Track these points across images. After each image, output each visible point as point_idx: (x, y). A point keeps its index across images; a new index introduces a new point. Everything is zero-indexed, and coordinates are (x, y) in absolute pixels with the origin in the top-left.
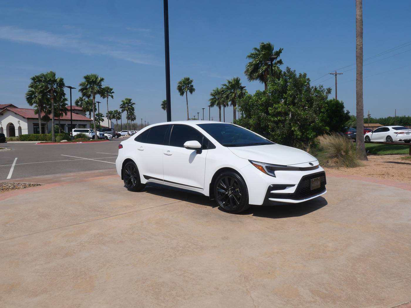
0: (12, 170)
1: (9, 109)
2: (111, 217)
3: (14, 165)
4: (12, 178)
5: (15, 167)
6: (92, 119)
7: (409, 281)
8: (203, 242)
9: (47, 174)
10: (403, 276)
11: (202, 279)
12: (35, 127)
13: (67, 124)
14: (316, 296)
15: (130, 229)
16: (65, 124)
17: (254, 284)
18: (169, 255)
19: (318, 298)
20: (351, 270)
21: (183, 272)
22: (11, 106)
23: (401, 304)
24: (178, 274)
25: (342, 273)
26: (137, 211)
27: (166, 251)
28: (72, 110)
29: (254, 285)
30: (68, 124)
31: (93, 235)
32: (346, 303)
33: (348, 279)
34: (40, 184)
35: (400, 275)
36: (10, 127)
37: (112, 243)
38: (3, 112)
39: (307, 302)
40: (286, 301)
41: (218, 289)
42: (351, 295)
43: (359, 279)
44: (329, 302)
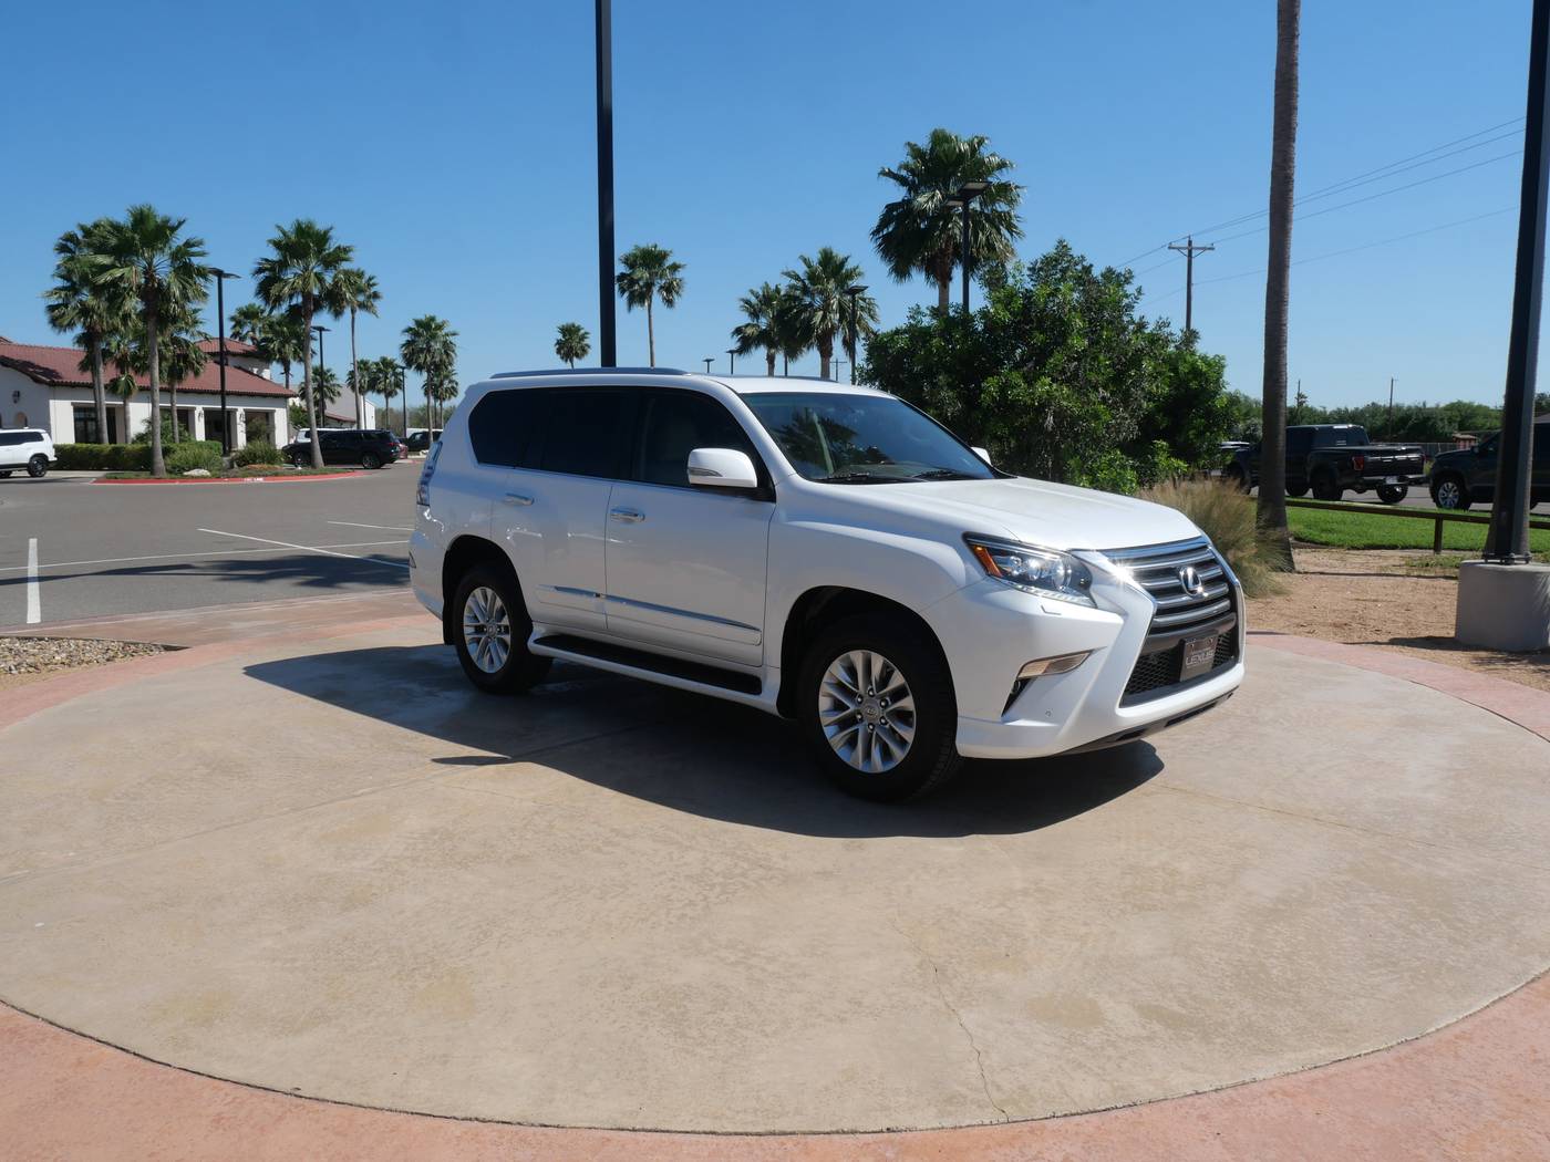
0: (33, 587)
3: (33, 567)
7: (1421, 977)
8: (785, 858)
10: (1402, 963)
11: (805, 976)
13: (197, 410)
14: (1154, 1022)
16: (193, 409)
17: (966, 988)
18: (686, 902)
19: (1157, 1027)
20: (1252, 946)
21: (741, 955)
23: (1394, 1043)
24: (728, 961)
25: (1224, 955)
27: (674, 887)
29: (966, 992)
31: (416, 836)
32: (1241, 1040)
33: (1243, 972)
35: (1394, 960)
37: (487, 862)
39: (1127, 1039)
40: (1067, 1036)
41: (860, 1004)
42: (1253, 1018)
43: (1274, 971)
44: (1191, 1039)
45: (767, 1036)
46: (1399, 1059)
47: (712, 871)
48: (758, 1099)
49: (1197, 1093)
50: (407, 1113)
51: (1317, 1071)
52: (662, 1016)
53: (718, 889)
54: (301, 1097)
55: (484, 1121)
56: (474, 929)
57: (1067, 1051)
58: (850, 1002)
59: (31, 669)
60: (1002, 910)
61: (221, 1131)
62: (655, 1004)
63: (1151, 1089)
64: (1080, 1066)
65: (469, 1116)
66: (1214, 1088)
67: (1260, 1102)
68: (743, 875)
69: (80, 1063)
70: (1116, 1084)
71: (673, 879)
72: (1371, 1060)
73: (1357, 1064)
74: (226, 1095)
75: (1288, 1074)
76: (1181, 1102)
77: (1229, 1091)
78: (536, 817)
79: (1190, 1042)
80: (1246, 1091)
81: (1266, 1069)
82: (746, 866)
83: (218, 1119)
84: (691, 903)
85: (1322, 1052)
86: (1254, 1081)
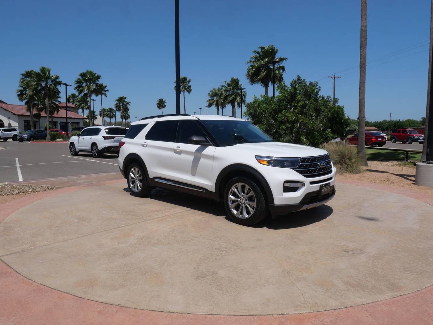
0: (19, 171)
2: (148, 220)
3: (18, 165)
5: (21, 167)
7: (419, 274)
8: (241, 243)
9: (58, 177)
10: (413, 270)
11: (252, 274)
13: (59, 122)
18: (216, 255)
19: (349, 287)
20: (372, 266)
21: (234, 269)
23: (414, 291)
24: (230, 271)
25: (365, 269)
29: (297, 278)
31: (139, 238)
32: (373, 290)
33: (371, 273)
35: (411, 269)
37: (160, 245)
39: (342, 290)
40: (326, 289)
41: (268, 281)
42: (375, 285)
43: (379, 273)
44: (359, 290)
45: (245, 290)
46: (416, 295)
47: (222, 247)
48: (245, 306)
49: (363, 304)
50: (151, 310)
51: (395, 298)
52: (215, 285)
53: (224, 252)
54: (121, 306)
55: (172, 312)
56: (160, 262)
57: (326, 293)
58: (265, 281)
59: (23, 193)
60: (302, 257)
61: (101, 315)
62: (213, 282)
63: (351, 303)
65: (168, 311)
66: (368, 303)
67: (381, 307)
68: (230, 248)
69: (59, 297)
70: (341, 302)
71: (211, 249)
73: (405, 297)
74: (101, 306)
75: (387, 299)
76: (359, 306)
77: (372, 304)
78: (171, 233)
80: (376, 304)
81: (381, 298)
82: (231, 246)
83: (100, 312)
84: (218, 255)
85: (395, 293)
86: (378, 301)
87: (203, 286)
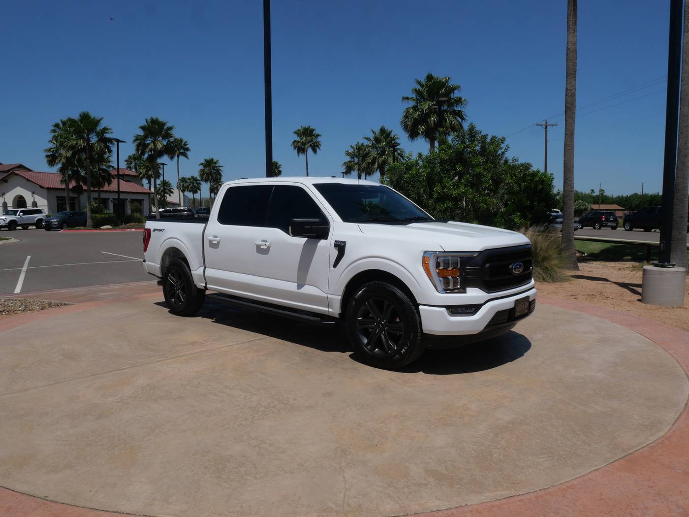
0: (22, 277)
1: (17, 172)
2: (169, 359)
3: (25, 268)
4: (22, 291)
5: (28, 271)
6: (153, 190)
8: (295, 400)
9: (77, 286)
11: (283, 452)
12: (59, 202)
13: (111, 199)
14: (431, 477)
15: (195, 378)
16: (109, 199)
17: (352, 460)
18: (245, 418)
19: (431, 480)
21: (259, 442)
22: (21, 167)
24: (252, 445)
26: (208, 350)
27: (242, 412)
28: (121, 176)
30: (113, 199)
31: (140, 387)
32: (467, 486)
34: (66, 303)
36: (18, 201)
37: (166, 399)
38: (7, 178)
39: (415, 485)
40: (388, 482)
41: (302, 465)
42: (477, 476)
44: (444, 485)
45: (256, 479)
47: (261, 405)
49: (438, 510)
51: (496, 502)
52: (214, 469)
53: (260, 413)
54: (47, 500)
56: (148, 429)
57: (386, 489)
58: (298, 465)
59: (7, 313)
64: (390, 496)
66: (446, 508)
70: (402, 505)
71: (242, 408)
72: (523, 497)
75: (483, 503)
77: (453, 510)
79: (444, 487)
80: (461, 510)
81: (473, 500)
82: (276, 403)
84: (247, 419)
86: (466, 506)
87: (193, 471)
